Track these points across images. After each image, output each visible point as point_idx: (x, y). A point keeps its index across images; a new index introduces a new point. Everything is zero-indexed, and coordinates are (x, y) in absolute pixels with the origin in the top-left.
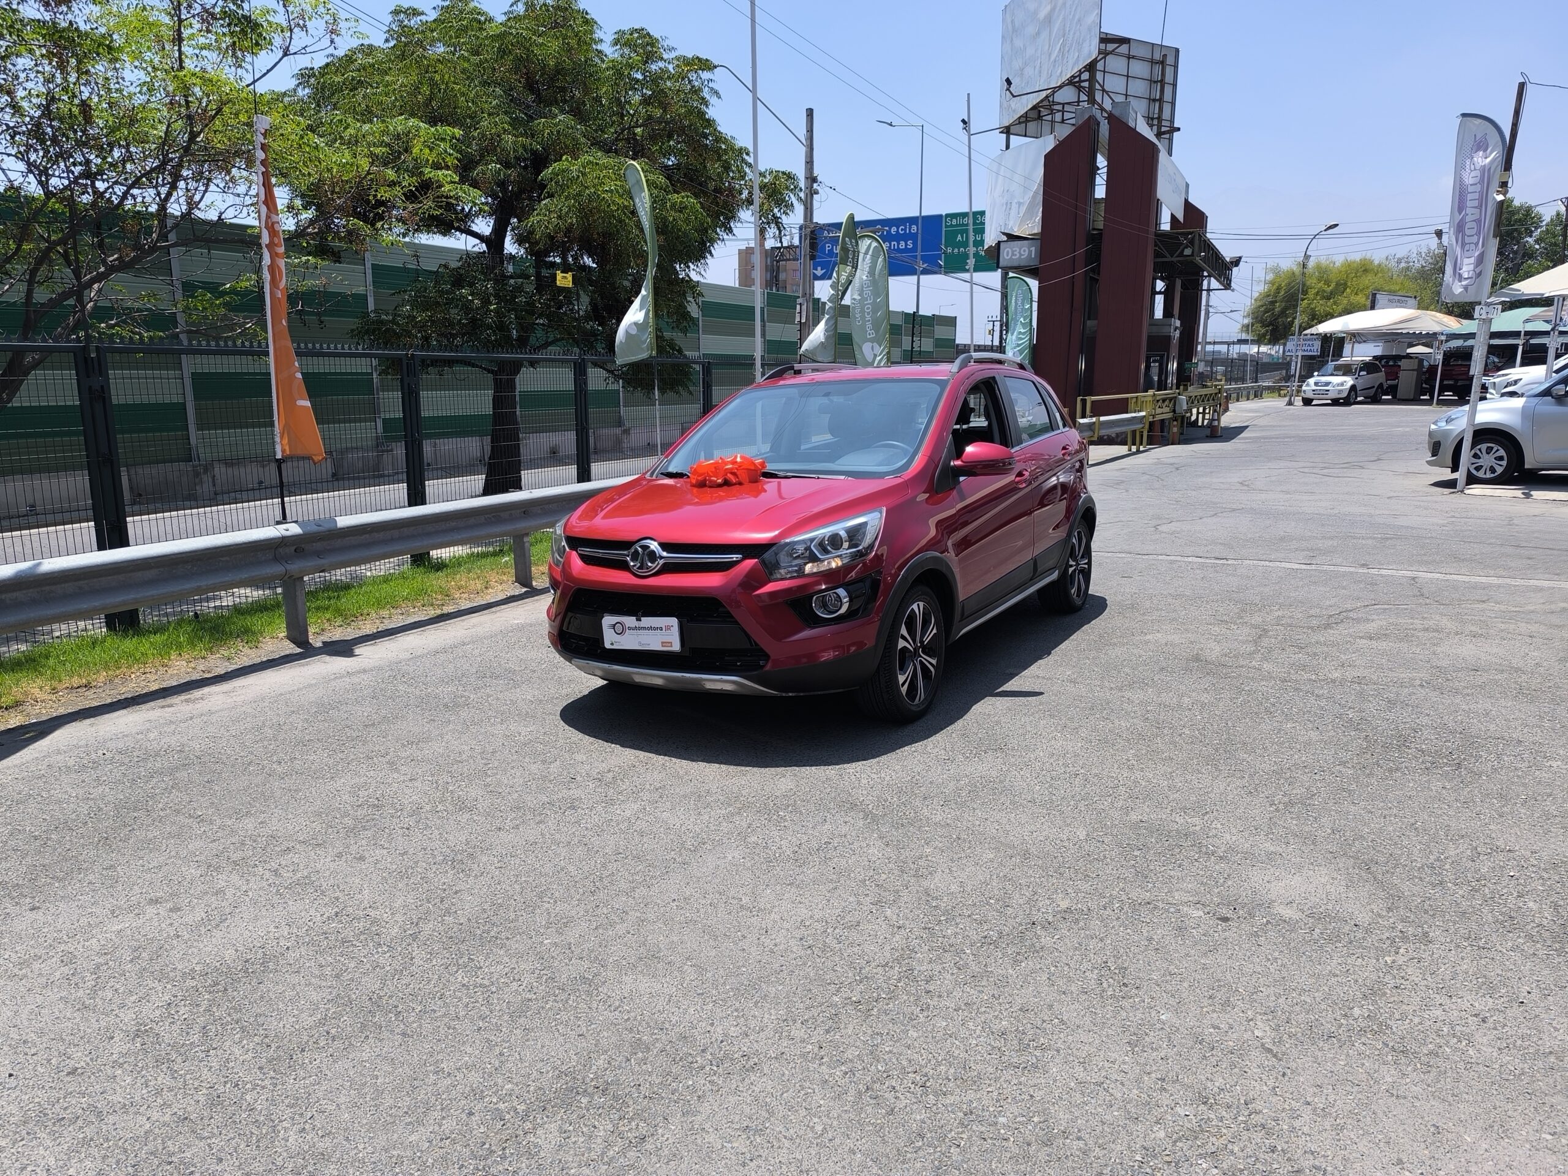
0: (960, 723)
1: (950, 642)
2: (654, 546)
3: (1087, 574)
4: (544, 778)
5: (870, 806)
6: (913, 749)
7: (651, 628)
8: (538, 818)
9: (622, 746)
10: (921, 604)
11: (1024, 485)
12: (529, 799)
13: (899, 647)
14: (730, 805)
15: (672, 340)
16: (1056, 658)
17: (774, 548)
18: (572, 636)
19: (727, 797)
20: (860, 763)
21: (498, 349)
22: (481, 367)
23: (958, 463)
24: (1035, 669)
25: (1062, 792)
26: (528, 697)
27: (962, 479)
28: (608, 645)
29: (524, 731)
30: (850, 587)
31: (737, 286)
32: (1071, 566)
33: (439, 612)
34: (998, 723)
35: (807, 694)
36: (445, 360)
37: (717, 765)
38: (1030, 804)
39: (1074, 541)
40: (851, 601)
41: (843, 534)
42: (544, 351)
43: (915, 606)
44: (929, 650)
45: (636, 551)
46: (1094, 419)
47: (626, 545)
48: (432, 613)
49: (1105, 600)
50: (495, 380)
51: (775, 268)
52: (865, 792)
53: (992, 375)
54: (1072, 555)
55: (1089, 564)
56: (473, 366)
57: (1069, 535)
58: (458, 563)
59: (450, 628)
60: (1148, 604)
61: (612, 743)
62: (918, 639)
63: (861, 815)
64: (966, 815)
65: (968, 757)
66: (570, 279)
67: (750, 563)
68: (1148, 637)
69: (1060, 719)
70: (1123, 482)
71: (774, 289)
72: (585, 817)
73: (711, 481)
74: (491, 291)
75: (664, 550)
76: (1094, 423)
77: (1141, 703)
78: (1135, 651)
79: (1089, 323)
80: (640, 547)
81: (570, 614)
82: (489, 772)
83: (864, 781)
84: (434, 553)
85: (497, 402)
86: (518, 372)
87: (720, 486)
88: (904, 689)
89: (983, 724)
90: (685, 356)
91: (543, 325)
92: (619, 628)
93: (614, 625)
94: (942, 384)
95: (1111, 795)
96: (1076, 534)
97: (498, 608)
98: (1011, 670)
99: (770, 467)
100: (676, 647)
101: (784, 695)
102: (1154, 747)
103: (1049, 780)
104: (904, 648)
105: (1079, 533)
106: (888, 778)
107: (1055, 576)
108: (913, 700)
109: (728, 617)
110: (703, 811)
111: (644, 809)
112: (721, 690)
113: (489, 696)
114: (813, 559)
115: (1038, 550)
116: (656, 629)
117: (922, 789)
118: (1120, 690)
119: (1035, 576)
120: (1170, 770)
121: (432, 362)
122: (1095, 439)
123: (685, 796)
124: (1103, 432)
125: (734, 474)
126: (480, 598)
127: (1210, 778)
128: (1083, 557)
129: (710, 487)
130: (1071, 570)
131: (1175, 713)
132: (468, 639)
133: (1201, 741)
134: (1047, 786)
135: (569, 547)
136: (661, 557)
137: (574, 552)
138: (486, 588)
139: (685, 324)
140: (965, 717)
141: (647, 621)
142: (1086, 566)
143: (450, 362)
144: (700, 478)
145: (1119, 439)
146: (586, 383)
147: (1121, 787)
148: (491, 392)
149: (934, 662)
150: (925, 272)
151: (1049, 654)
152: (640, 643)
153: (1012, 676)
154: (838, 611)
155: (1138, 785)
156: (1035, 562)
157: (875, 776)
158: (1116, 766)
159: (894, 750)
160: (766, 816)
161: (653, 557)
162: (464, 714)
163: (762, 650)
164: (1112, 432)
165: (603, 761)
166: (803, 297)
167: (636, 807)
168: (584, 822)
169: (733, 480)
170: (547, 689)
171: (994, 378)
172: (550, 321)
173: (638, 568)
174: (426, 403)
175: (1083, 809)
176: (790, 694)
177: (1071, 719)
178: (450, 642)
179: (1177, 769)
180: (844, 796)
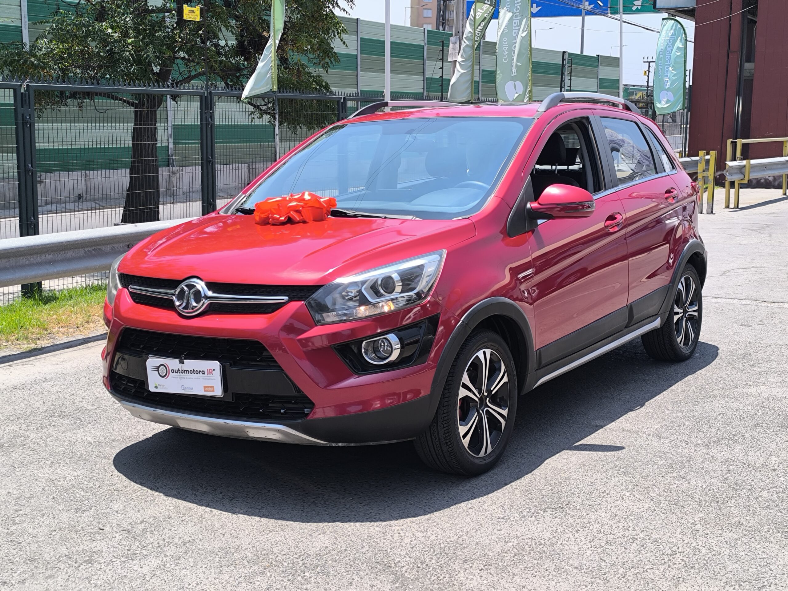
0: (527, 478)
1: (526, 391)
2: (200, 285)
3: (696, 322)
4: (72, 528)
5: (404, 569)
6: (470, 506)
7: (193, 372)
8: (49, 572)
9: (166, 495)
10: (488, 352)
11: (617, 229)
12: (47, 550)
13: (460, 396)
14: (255, 563)
15: (319, 76)
16: (649, 410)
17: (321, 290)
18: (121, 377)
19: (256, 555)
20: (408, 520)
21: (134, 82)
22: (121, 100)
23: (535, 205)
24: (624, 422)
25: (614, 558)
26: (89, 439)
27: (540, 222)
28: (152, 389)
29: (70, 474)
30: (401, 333)
31: (408, 25)
32: (677, 313)
33: (32, 346)
34: (567, 479)
35: (358, 444)
36: (84, 93)
37: (257, 519)
38: (575, 571)
39: (680, 286)
40: (402, 348)
41: (395, 276)
42: (187, 85)
43: (480, 354)
44: (497, 399)
45: (182, 290)
46: (744, 162)
47: (173, 283)
48: (25, 346)
49: (717, 349)
50: (136, 112)
51: (442, 7)
52: (403, 553)
53: (585, 115)
54: (678, 301)
55: (700, 311)
56: (115, 98)
57: (674, 281)
58: (70, 295)
59: (38, 364)
60: (761, 354)
61: (157, 491)
62: (484, 387)
63: (392, 578)
64: (503, 582)
65: (524, 516)
66: (198, 12)
67: (295, 305)
68: (752, 390)
69: (634, 477)
70: (768, 226)
71: (441, 28)
72: (99, 572)
73: (274, 219)
74: (130, 23)
75: (209, 289)
76: (745, 166)
77: (725, 462)
78: (734, 405)
79: (747, 66)
80: (186, 286)
81: (118, 355)
82: (17, 520)
83: (407, 540)
84: (47, 285)
85: (137, 135)
86: (159, 107)
87: (283, 223)
88: (466, 442)
89: (552, 480)
90: (331, 92)
91: (183, 59)
92: (162, 370)
93: (158, 367)
94: (525, 122)
95: (665, 563)
96: (683, 280)
97: (95, 343)
98: (598, 422)
99: (340, 206)
100: (218, 392)
101: (333, 445)
102: (725, 511)
103: (603, 544)
104: (466, 399)
105: (687, 280)
106: (433, 537)
107: (657, 323)
108: (478, 452)
109: (271, 362)
110: (225, 569)
111: (164, 565)
112: (265, 438)
113: (49, 436)
114: (363, 301)
115: (635, 296)
116: (198, 372)
117: (465, 551)
118: (706, 446)
119: (631, 323)
120: (736, 537)
121: (71, 94)
122: (746, 182)
123: (211, 552)
124: (754, 175)
125: (298, 212)
126: (79, 332)
127: (777, 547)
128: (691, 304)
129: (274, 225)
130: (676, 318)
131: (758, 474)
132: (52, 376)
133: (777, 506)
134: (599, 550)
135: (122, 284)
136: (207, 297)
137: (126, 290)
138: (88, 322)
139: (327, 60)
140: (534, 472)
141: (190, 364)
142: (696, 314)
143: (90, 95)
144: (262, 216)
145: (777, 183)
146: (212, 117)
147: (678, 555)
148: (131, 126)
149: (505, 412)
150: (589, 13)
151: (642, 405)
152: (183, 386)
153: (597, 428)
154: (387, 357)
155: (697, 553)
156: (630, 309)
157: (420, 535)
158: (679, 530)
159: (449, 506)
160: (290, 577)
161: (198, 296)
162: (17, 455)
163: (306, 397)
164: (768, 175)
165: (139, 511)
166: (456, 35)
167: (155, 562)
168: (95, 577)
169: (297, 217)
170: (111, 430)
171: (587, 118)
172: (190, 55)
173: (183, 308)
174: (41, 135)
175: (630, 578)
176: (340, 445)
177: (645, 478)
178: (32, 378)
179: (744, 535)
180: (380, 556)
